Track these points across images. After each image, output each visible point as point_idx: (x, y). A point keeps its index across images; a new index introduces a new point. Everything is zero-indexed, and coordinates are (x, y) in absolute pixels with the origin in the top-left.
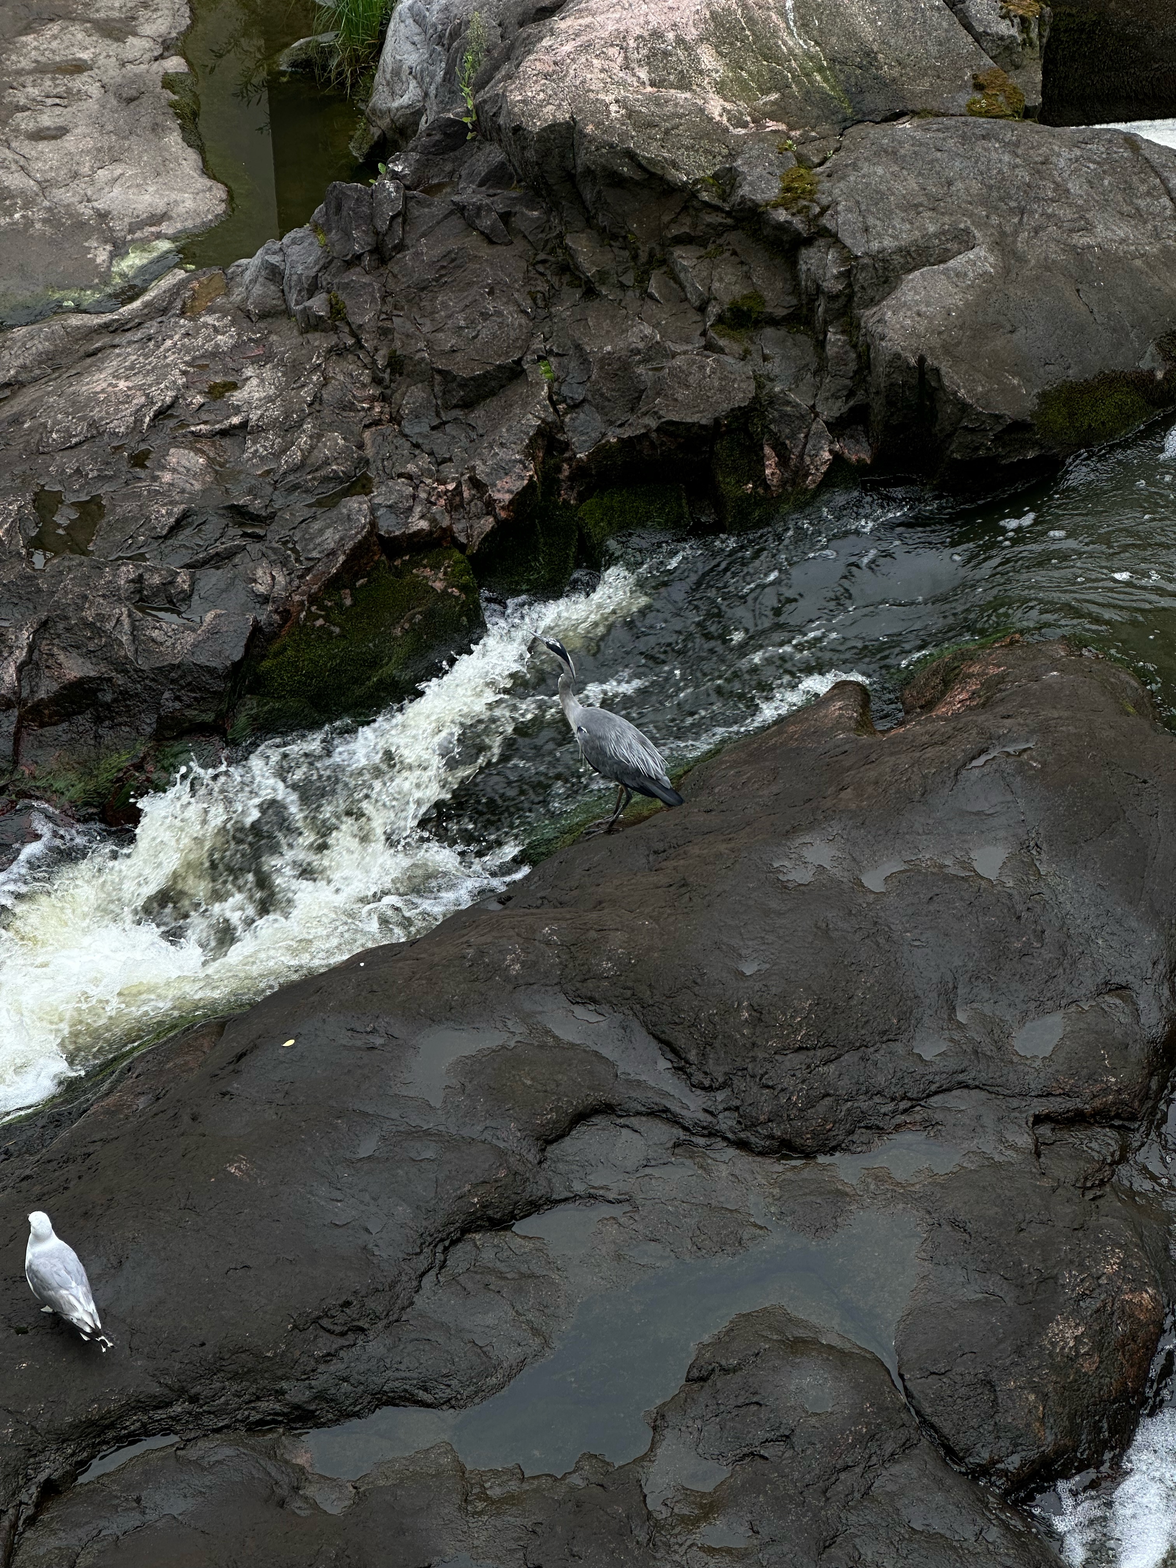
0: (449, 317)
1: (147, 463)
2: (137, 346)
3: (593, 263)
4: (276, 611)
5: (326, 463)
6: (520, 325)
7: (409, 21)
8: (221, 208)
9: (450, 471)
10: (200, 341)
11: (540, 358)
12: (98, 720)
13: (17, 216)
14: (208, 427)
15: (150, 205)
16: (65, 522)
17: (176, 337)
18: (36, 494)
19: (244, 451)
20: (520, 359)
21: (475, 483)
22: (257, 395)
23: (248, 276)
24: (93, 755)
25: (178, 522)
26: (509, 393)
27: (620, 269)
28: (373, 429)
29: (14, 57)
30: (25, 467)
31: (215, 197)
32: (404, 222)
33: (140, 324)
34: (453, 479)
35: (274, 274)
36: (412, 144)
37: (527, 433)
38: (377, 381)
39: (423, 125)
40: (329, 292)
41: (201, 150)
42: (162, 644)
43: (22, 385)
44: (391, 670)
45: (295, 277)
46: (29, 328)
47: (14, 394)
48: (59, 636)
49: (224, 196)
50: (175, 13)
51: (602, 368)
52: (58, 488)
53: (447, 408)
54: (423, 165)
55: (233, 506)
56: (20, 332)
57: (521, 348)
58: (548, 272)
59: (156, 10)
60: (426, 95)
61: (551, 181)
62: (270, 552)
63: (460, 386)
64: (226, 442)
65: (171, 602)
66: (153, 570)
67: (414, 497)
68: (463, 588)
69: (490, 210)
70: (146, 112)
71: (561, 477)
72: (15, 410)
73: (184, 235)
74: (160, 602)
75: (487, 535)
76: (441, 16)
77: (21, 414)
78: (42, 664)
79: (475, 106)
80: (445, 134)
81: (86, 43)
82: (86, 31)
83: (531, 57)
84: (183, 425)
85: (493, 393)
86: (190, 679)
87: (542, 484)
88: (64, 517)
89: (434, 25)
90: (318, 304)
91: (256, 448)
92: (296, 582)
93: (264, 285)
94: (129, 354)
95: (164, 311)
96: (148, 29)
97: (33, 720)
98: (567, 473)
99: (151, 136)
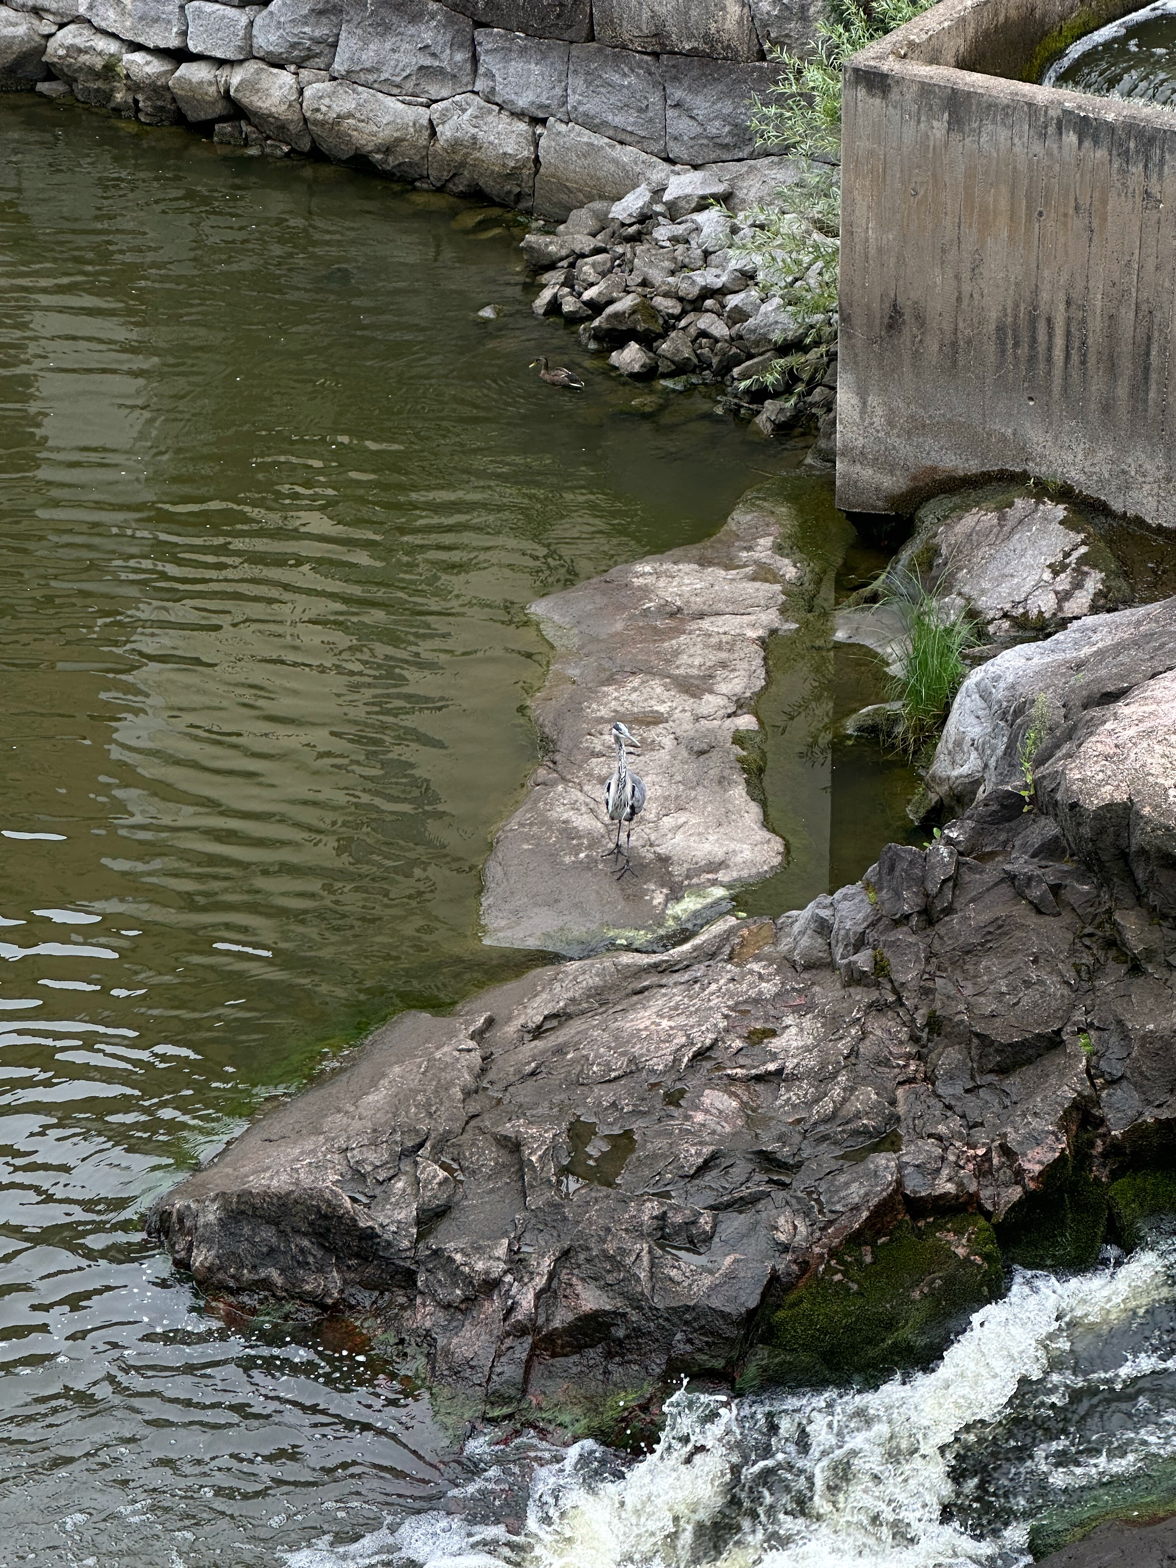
0: (992, 982)
1: (682, 1102)
2: (683, 987)
3: (1141, 941)
4: (795, 1261)
5: (857, 1116)
6: (1062, 996)
7: (976, 696)
8: (777, 860)
9: (981, 1136)
10: (745, 987)
11: (1080, 1030)
12: (609, 1355)
13: (582, 855)
14: (744, 1071)
15: (710, 853)
16: (596, 1154)
17: (722, 982)
18: (571, 1123)
19: (777, 1098)
20: (1060, 1030)
21: (1006, 1151)
22: (794, 1044)
23: (796, 928)
24: (600, 1390)
25: (706, 1162)
26: (1045, 1062)
27: (1168, 949)
28: (907, 1087)
29: (594, 706)
30: (563, 1096)
31: (772, 849)
32: (955, 887)
33: (688, 966)
34: (984, 1144)
35: (823, 927)
36: (968, 813)
37: (1061, 1105)
38: (914, 1039)
39: (980, 795)
40: (874, 949)
41: (764, 804)
42: (679, 1284)
43: (569, 1017)
44: (907, 1334)
45: (842, 932)
46: (582, 963)
47: (561, 1024)
48: (579, 1266)
49: (781, 849)
50: (751, 674)
51: (1142, 1046)
52: (593, 1119)
53: (982, 1072)
54: (978, 833)
55: (762, 1151)
56: (572, 967)
57: (1061, 1018)
58: (1094, 946)
59: (734, 670)
60: (986, 766)
61: (1104, 858)
62: (794, 1201)
63: (997, 1051)
64: (760, 1087)
65: (691, 1242)
66: (677, 1209)
67: (943, 1159)
68: (986, 1257)
69: (1040, 881)
70: (715, 764)
71: (1094, 1153)
72: (560, 1040)
73: (738, 884)
74: (680, 1241)
75: (1014, 1205)
76: (1006, 693)
77: (566, 1044)
78: (560, 1293)
79: (1034, 781)
80: (1002, 805)
81: (664, 697)
82: (665, 685)
83: (1093, 739)
84: (719, 1067)
85: (1029, 1061)
86: (703, 1322)
87: (1074, 1158)
88: (595, 1149)
89: (999, 702)
90: (863, 960)
91: (789, 1095)
92: (817, 1234)
93: (812, 937)
94: (675, 995)
95: (712, 956)
96: (723, 688)
97: (546, 1350)
98: (1100, 1150)
99: (717, 788)
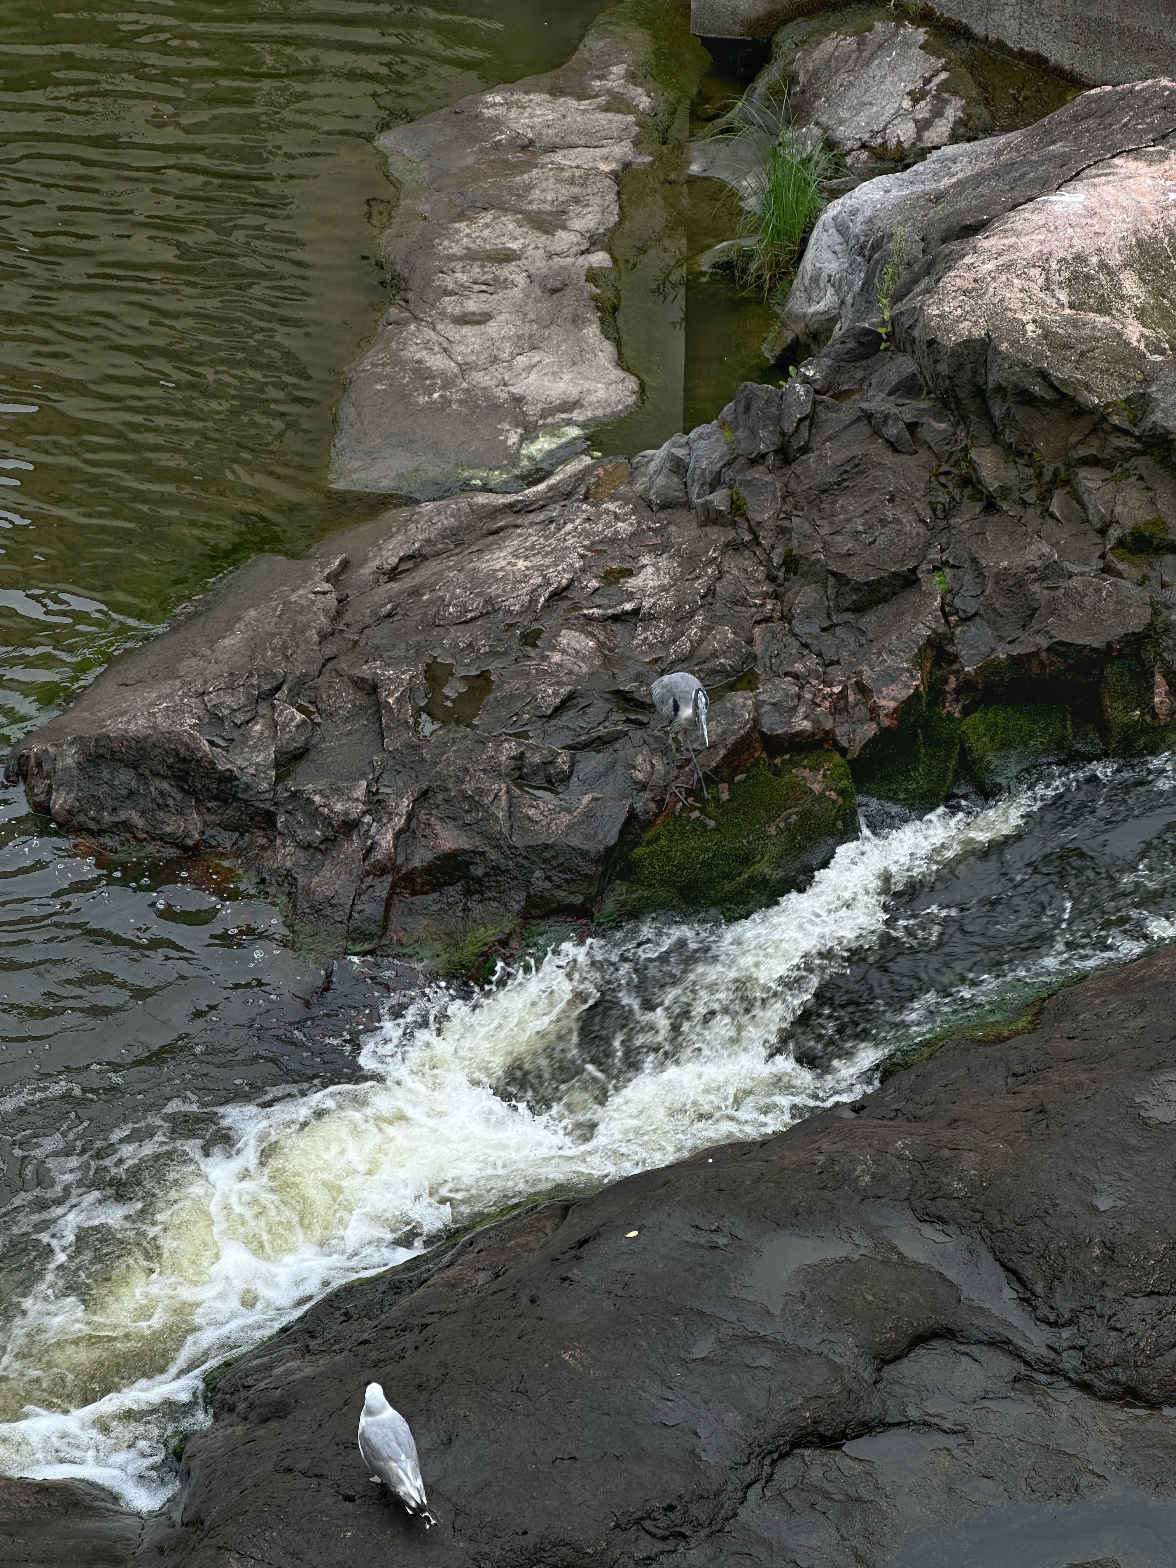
0: (848, 521)
1: (538, 643)
2: (538, 527)
3: (996, 478)
4: (653, 799)
5: (715, 655)
6: (918, 534)
7: (833, 231)
8: (631, 400)
9: (837, 673)
10: (600, 527)
11: (936, 568)
12: (468, 893)
13: (436, 395)
14: (601, 611)
15: (564, 393)
16: (453, 695)
17: (578, 522)
18: (428, 665)
19: (634, 638)
20: (916, 568)
21: (861, 688)
22: (651, 583)
23: (652, 467)
24: (460, 927)
25: (564, 702)
26: (901, 600)
27: (1023, 486)
28: (764, 625)
29: (446, 243)
30: (420, 638)
31: (627, 388)
32: (811, 426)
33: (543, 506)
34: (840, 682)
35: (679, 467)
36: (824, 351)
37: (916, 643)
38: (771, 578)
39: (837, 333)
40: (731, 488)
41: (618, 343)
42: (537, 822)
43: (425, 558)
44: (764, 868)
45: (698, 471)
46: (437, 503)
47: (416, 566)
48: (438, 806)
49: (636, 388)
50: (604, 210)
51: (996, 583)
52: (450, 661)
53: (838, 610)
54: (834, 371)
55: (619, 691)
56: (428, 507)
57: (917, 556)
58: (950, 485)
59: (587, 205)
60: (843, 302)
61: (961, 395)
62: (651, 740)
63: (855, 590)
64: (617, 627)
65: (549, 781)
66: (535, 749)
67: (799, 697)
68: (842, 792)
69: (897, 419)
70: (568, 303)
71: (948, 689)
72: (416, 581)
73: (593, 423)
74: (539, 780)
75: (869, 741)
76: (864, 227)
77: (422, 586)
78: (419, 833)
79: (892, 318)
80: (859, 342)
81: (516, 234)
82: (517, 221)
83: (952, 274)
84: (576, 607)
85: (885, 599)
86: (562, 860)
87: (928, 694)
88: (452, 690)
89: (857, 236)
90: (719, 499)
91: (645, 635)
92: (675, 772)
93: (668, 477)
94: (530, 535)
95: (568, 496)
96: (577, 224)
97: (405, 888)
98: (953, 686)
99: (571, 327)
